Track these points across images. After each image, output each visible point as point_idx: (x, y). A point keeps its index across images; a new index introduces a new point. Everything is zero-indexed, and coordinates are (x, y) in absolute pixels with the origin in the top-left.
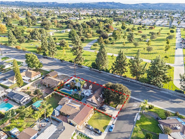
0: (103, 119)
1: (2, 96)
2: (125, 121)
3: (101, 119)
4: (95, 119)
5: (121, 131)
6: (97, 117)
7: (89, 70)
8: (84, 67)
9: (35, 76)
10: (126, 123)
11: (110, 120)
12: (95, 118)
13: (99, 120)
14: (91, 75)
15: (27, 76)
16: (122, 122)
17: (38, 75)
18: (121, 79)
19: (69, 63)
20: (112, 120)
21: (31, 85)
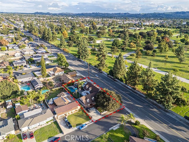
0: (83, 118)
1: (28, 81)
2: (100, 127)
3: (81, 117)
4: (75, 115)
5: (89, 133)
6: (79, 115)
7: (107, 76)
8: (104, 73)
9: (58, 72)
10: (99, 128)
11: (88, 120)
12: (77, 114)
13: (78, 117)
14: (104, 81)
15: (53, 71)
16: (97, 126)
17: (61, 71)
18: (131, 91)
19: (94, 67)
20: (89, 121)
21: (52, 78)
